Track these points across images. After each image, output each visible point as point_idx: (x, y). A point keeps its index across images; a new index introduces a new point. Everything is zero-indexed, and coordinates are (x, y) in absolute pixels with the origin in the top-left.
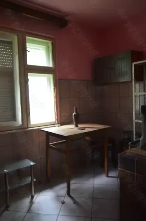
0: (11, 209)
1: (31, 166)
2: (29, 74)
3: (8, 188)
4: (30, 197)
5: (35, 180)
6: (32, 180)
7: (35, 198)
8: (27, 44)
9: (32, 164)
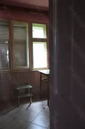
0: (19, 107)
1: (30, 88)
2: (33, 42)
3: (19, 97)
4: (30, 103)
5: (32, 95)
6: (31, 95)
7: (31, 104)
8: (33, 27)
9: (31, 87)
